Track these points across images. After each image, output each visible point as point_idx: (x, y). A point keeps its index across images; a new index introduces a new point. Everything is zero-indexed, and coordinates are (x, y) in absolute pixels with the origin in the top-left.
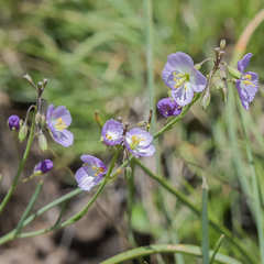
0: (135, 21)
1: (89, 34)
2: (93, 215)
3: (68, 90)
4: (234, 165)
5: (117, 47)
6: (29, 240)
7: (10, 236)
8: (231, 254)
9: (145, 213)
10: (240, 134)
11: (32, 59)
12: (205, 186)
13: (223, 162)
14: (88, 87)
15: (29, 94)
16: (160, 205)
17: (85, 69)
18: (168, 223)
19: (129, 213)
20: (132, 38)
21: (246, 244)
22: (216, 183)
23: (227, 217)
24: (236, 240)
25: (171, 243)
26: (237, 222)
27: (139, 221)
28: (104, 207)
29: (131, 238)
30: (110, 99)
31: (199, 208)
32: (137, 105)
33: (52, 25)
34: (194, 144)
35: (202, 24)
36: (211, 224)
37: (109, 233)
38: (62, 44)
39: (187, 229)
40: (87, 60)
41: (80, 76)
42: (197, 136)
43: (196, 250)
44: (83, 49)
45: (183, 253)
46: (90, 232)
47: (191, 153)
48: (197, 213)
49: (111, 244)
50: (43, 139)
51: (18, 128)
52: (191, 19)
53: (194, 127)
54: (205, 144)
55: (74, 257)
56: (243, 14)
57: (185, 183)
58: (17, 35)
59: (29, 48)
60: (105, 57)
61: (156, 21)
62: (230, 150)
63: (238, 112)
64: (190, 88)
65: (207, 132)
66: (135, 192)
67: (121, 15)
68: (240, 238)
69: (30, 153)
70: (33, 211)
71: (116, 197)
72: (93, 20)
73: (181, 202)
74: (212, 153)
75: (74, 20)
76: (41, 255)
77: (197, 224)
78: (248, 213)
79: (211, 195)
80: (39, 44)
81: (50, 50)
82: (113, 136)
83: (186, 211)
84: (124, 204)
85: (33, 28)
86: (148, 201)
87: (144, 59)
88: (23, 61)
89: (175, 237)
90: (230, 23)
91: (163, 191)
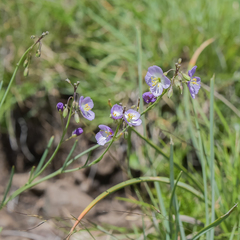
0: (132, 48)
1: (105, 56)
2: (108, 159)
3: (93, 88)
4: (188, 131)
5: (121, 63)
6: (70, 174)
7: (59, 171)
8: (187, 182)
9: (137, 158)
10: (192, 113)
11: (72, 70)
12: (172, 143)
13: (182, 129)
14: (105, 86)
15: (70, 90)
16: (146, 154)
17: (103, 76)
18: (150, 164)
19: (128, 159)
20: (130, 58)
21: (196, 177)
22: (178, 142)
23: (185, 161)
24: (190, 174)
25: (152, 176)
26: (190, 164)
27: (134, 163)
28: (114, 155)
29: (129, 173)
30: (117, 93)
31: (168, 156)
32: (133, 96)
33: (84, 50)
34: (166, 119)
35: (170, 49)
36: (176, 165)
37: (117, 170)
38: (90, 61)
39: (161, 168)
40: (104, 70)
41: (100, 80)
42: (167, 114)
43: (166, 180)
44: (102, 64)
45: (159, 182)
46: (105, 169)
47: (163, 124)
48: (168, 158)
49: (118, 177)
50: (77, 116)
51: (62, 110)
52: (164, 47)
53: (166, 109)
54: (172, 119)
55: (96, 184)
56: (194, 44)
57: (161, 141)
58: (64, 56)
59: (71, 64)
60: (114, 69)
61: (143, 48)
62: (186, 122)
63: (191, 101)
64: (161, 86)
66: (132, 147)
67: (124, 45)
68: (192, 173)
70: (72, 157)
71: (121, 149)
72: (107, 47)
73: (158, 152)
74: (176, 124)
75: (97, 47)
76: (77, 183)
77: (167, 165)
78: (196, 159)
79: (175, 148)
80: (76, 61)
81: (83, 65)
83: (161, 157)
84: (125, 153)
85: (73, 52)
86: (139, 151)
87: (136, 70)
88: (67, 71)
89: (154, 172)
90: (187, 49)
91: (148, 146)
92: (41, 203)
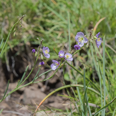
0: (66, 22)
1: (53, 26)
2: (54, 76)
3: (47, 42)
4: (93, 63)
5: (61, 29)
6: (36, 83)
7: (31, 82)
8: (92, 87)
9: (69, 76)
10: (94, 53)
11: (37, 32)
12: (85, 68)
14: (53, 40)
15: (36, 43)
16: (72, 73)
17: (51, 35)
18: (74, 78)
19: (64, 76)
20: (65, 27)
21: (96, 84)
22: (88, 68)
23: (91, 76)
24: (94, 83)
25: (75, 84)
26: (94, 78)
27: (66, 78)
28: (57, 74)
29: (64, 83)
30: (59, 44)
32: (66, 45)
33: (42, 23)
34: (82, 56)
35: (84, 23)
36: (86, 78)
37: (58, 81)
38: (45, 29)
39: (80, 80)
40: (52, 33)
41: (50, 37)
43: (82, 86)
44: (51, 30)
45: (79, 87)
46: (53, 81)
47: (81, 59)
48: (83, 75)
49: (59, 84)
53: (82, 52)
55: (48, 88)
57: (79, 67)
58: (33, 26)
59: (36, 30)
60: (57, 32)
61: (71, 22)
64: (83, 42)
65: (86, 53)
66: (65, 70)
67: (62, 21)
69: (38, 60)
70: (38, 75)
71: (60, 71)
72: (53, 22)
73: (78, 73)
75: (49, 22)
76: (39, 87)
77: (82, 79)
78: (97, 76)
79: (86, 70)
80: (39, 29)
81: (42, 30)
82: (62, 55)
83: (79, 75)
84: (62, 73)
85: (37, 24)
86: (69, 72)
87: (68, 33)
88: (34, 34)
89: (76, 82)
91: (73, 69)
92: (22, 97)
